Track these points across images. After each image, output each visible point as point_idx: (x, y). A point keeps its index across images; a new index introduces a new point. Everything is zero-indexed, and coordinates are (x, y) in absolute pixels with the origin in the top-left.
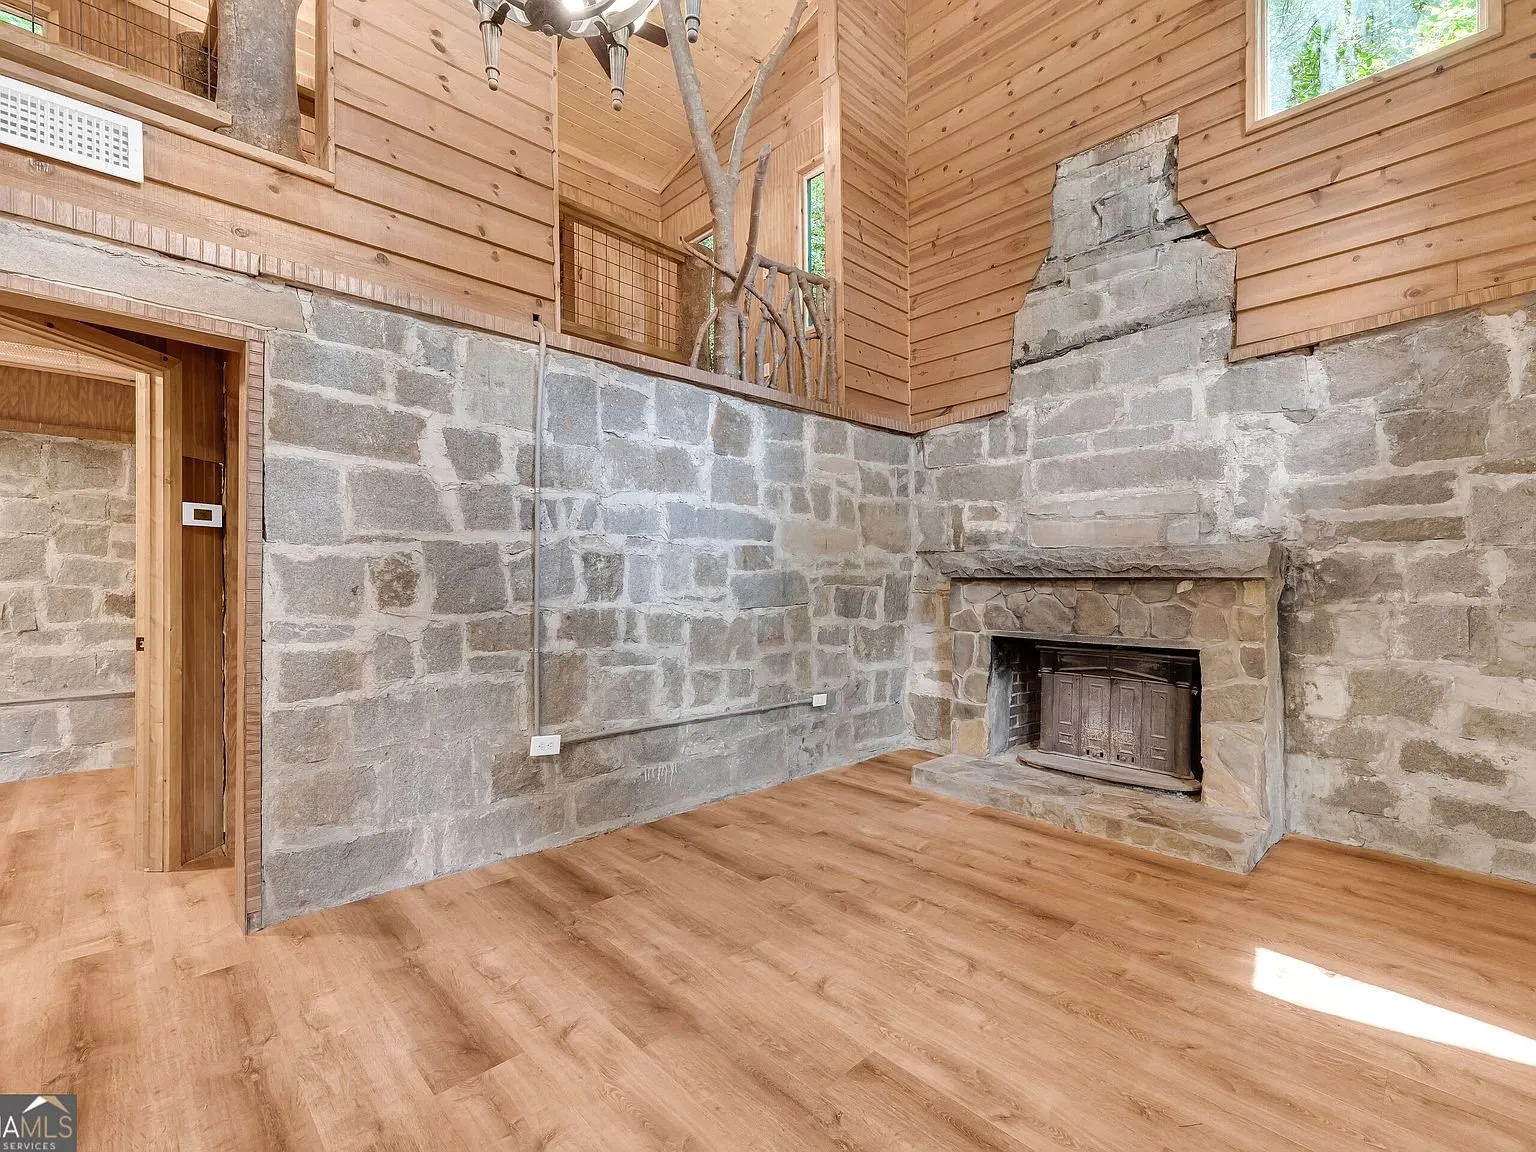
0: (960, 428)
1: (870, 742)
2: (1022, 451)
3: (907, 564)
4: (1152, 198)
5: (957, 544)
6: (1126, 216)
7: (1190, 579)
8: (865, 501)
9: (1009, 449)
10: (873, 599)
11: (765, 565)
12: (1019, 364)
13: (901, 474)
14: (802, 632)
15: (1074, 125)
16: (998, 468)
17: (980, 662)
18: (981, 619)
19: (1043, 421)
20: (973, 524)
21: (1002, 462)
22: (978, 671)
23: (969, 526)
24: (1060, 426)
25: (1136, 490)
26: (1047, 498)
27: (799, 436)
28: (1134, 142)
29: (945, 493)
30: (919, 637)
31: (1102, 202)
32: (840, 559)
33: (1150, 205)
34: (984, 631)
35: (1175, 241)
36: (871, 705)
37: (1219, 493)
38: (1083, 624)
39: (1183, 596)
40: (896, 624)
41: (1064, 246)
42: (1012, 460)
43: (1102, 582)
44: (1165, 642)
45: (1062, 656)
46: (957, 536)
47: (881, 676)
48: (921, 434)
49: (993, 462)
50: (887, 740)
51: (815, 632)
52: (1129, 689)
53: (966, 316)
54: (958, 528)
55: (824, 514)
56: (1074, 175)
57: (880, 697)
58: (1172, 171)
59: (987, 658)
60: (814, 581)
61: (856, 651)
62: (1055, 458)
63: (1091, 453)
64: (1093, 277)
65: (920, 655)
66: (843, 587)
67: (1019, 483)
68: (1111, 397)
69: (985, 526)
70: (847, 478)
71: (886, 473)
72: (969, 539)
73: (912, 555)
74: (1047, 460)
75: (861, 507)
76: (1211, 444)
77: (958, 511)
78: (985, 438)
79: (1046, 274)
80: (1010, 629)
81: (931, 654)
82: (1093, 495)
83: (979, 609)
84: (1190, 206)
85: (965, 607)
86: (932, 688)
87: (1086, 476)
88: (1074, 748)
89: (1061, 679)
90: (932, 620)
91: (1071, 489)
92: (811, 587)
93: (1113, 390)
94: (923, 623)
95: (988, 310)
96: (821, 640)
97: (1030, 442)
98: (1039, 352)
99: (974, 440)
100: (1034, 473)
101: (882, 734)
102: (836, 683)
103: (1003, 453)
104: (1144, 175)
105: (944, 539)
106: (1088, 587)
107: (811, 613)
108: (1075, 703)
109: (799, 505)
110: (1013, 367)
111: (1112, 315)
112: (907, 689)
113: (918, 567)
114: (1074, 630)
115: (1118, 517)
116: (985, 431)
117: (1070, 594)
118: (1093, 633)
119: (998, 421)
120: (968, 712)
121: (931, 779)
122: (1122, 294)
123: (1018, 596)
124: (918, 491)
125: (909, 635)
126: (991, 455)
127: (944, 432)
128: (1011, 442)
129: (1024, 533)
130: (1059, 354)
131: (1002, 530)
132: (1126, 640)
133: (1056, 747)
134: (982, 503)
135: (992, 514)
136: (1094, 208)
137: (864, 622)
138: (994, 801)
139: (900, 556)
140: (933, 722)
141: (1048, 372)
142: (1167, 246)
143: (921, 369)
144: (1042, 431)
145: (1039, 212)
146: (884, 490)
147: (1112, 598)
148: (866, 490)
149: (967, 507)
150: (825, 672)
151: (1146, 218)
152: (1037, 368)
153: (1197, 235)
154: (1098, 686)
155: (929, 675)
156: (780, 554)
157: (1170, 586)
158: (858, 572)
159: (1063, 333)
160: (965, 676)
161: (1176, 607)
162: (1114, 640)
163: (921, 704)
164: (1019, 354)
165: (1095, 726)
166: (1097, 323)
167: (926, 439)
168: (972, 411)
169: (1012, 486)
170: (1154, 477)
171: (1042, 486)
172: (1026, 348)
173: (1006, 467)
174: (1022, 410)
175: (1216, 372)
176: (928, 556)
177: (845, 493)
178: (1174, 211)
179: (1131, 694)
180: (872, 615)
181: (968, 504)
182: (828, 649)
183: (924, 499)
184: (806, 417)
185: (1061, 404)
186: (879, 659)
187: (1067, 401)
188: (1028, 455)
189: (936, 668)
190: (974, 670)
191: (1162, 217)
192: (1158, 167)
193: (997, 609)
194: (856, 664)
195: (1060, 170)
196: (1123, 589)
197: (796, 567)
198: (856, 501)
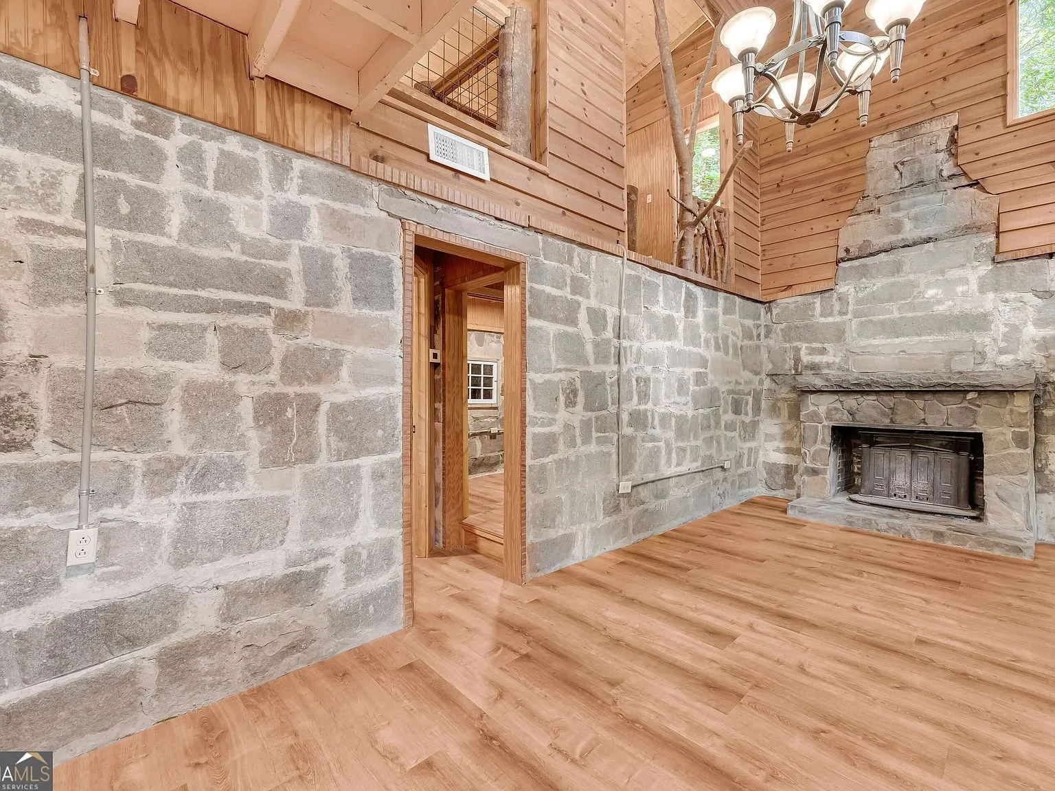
0: (799, 298)
1: (745, 491)
2: (845, 313)
3: (761, 382)
4: (939, 163)
5: (796, 370)
6: (920, 173)
7: (976, 391)
8: (743, 344)
9: (835, 312)
10: (747, 403)
11: (704, 383)
12: (843, 260)
13: (759, 326)
14: (718, 423)
15: (882, 116)
16: (828, 323)
17: (823, 442)
18: (823, 416)
19: (861, 295)
20: (809, 358)
21: (830, 320)
22: (822, 447)
23: (806, 358)
24: (874, 298)
25: (928, 338)
26: (863, 342)
27: (716, 306)
28: (927, 128)
29: (787, 337)
30: (770, 427)
31: (902, 163)
32: (733, 380)
33: (937, 166)
34: (825, 423)
35: (955, 188)
36: (746, 469)
37: (988, 340)
38: (898, 418)
39: (971, 402)
40: (756, 419)
41: (875, 189)
42: (838, 319)
43: (912, 393)
44: (959, 428)
45: (877, 437)
46: (796, 365)
47: (750, 449)
48: (770, 302)
49: (823, 320)
50: (751, 490)
51: (723, 423)
52: (923, 457)
53: (803, 230)
54: (797, 360)
55: (727, 353)
56: (882, 146)
57: (749, 464)
58: (953, 147)
59: (829, 439)
60: (723, 392)
61: (740, 436)
62: (870, 318)
63: (896, 315)
64: (897, 209)
65: (769, 438)
66: (735, 396)
67: (844, 332)
68: (911, 282)
69: (817, 359)
70: (736, 330)
71: (752, 326)
72: (806, 367)
73: (763, 376)
74: (863, 319)
75: (742, 347)
76: (982, 311)
77: (797, 350)
78: (818, 305)
79: (861, 206)
80: (844, 420)
81: (778, 437)
82: (897, 341)
83: (822, 410)
84: (966, 168)
85: (812, 408)
86: (780, 458)
87: (892, 328)
88: (886, 492)
89: (874, 451)
90: (778, 417)
91: (882, 336)
92: (722, 396)
93: (911, 277)
94: (772, 418)
95: (819, 227)
96: (726, 429)
97: (850, 308)
98: (857, 254)
99: (810, 306)
100: (854, 327)
101: (749, 486)
102: (732, 455)
103: (831, 314)
104: (933, 148)
105: (787, 367)
106: (903, 397)
107: (721, 411)
108: (886, 466)
109: (718, 348)
110: (838, 262)
111: (910, 231)
112: (761, 459)
113: (767, 383)
114: (892, 421)
115: (916, 354)
116: (818, 300)
117: (889, 400)
118: (906, 423)
119: (827, 295)
120: (815, 472)
121: (802, 511)
122: (916, 219)
123: (851, 402)
124: (766, 337)
125: (761, 426)
126: (821, 315)
127: (787, 301)
128: (837, 307)
129: (846, 363)
130: (871, 255)
131: (831, 361)
132: (930, 427)
133: (871, 493)
134: (815, 345)
135: (823, 351)
136: (896, 167)
137: (743, 417)
138: (850, 523)
139: (758, 377)
140: (780, 480)
141: (865, 265)
142: (949, 191)
143: (768, 262)
144: (859, 302)
145: (859, 167)
146: (750, 337)
147: (920, 403)
148: (744, 337)
149: (804, 348)
150: (727, 448)
151: (934, 174)
152: (856, 263)
153: (971, 185)
154: (904, 456)
155: (777, 450)
156: (710, 377)
157: (961, 395)
158: (741, 387)
159: (875, 242)
160: (813, 449)
161: (966, 408)
162: (922, 427)
163: (771, 469)
164: (842, 254)
165: (901, 479)
166: (900, 237)
167: (773, 305)
168: (809, 288)
169: (839, 334)
170: (941, 330)
171: (860, 335)
172: (847, 251)
173: (834, 323)
174: (843, 288)
175: (985, 268)
176: (774, 377)
177: (734, 338)
178: (955, 171)
179: (926, 459)
180: (746, 414)
181: (805, 345)
182: (729, 434)
183: (771, 342)
184: (720, 294)
185: (874, 285)
186: (749, 440)
187: (878, 284)
188: (849, 316)
189: (782, 446)
190: (819, 446)
191: (945, 174)
192: (943, 143)
193: (836, 409)
194: (740, 444)
195: (872, 143)
196: (927, 397)
197: (716, 384)
198: (739, 344)
